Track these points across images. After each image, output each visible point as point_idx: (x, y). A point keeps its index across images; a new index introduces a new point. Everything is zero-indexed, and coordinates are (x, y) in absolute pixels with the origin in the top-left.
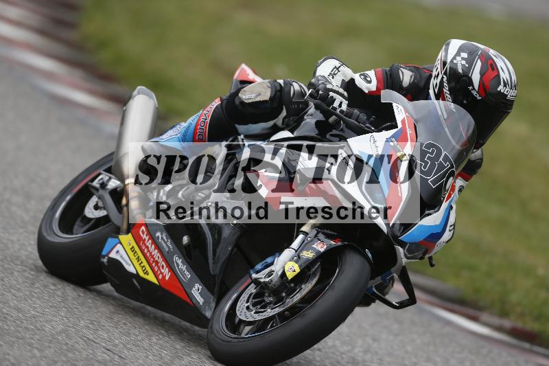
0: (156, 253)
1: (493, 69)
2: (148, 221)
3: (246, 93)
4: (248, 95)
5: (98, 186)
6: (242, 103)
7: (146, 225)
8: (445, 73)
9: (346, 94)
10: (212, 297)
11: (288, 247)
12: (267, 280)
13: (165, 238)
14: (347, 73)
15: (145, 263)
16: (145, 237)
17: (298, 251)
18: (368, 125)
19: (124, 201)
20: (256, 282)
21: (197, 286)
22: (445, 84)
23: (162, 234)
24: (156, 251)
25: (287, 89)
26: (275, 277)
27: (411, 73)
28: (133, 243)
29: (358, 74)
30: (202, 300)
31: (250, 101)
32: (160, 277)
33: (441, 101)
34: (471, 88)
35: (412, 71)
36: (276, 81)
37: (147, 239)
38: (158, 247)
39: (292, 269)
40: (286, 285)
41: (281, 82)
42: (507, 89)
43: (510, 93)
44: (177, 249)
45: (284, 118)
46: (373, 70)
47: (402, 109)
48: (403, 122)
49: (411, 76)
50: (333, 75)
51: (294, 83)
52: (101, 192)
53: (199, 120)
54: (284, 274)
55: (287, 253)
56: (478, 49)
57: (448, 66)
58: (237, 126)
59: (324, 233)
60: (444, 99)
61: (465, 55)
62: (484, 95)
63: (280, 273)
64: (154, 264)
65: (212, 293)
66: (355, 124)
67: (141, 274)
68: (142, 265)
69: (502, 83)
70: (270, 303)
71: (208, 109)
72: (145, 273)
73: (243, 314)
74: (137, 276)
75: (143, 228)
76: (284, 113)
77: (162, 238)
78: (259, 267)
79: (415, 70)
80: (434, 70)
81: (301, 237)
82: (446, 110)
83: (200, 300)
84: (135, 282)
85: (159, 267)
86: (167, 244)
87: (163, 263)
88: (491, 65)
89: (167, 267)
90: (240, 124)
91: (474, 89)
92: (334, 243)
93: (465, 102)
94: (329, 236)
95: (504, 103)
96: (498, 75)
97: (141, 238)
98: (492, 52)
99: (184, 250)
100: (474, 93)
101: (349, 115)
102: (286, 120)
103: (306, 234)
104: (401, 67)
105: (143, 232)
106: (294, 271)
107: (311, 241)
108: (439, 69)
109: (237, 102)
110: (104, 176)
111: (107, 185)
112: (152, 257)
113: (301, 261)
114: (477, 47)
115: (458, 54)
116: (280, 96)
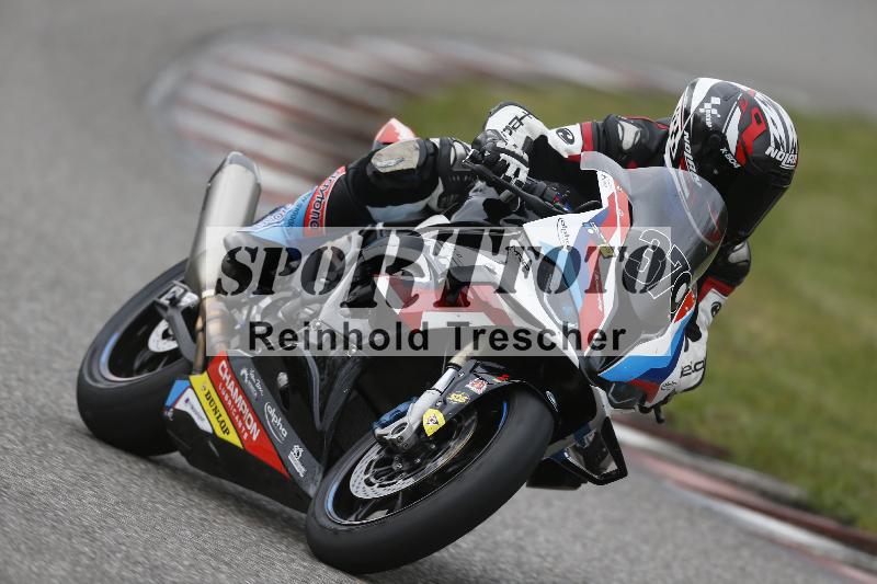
0: (239, 400)
1: (759, 122)
2: (232, 352)
3: (383, 158)
4: (384, 162)
5: (167, 303)
6: (377, 173)
7: (228, 359)
8: (687, 129)
9: (526, 156)
10: (318, 465)
11: (430, 387)
12: (395, 436)
13: (253, 377)
14: (535, 127)
15: (225, 416)
16: (226, 376)
17: (444, 394)
18: (558, 204)
19: (199, 324)
20: (381, 440)
21: (297, 448)
22: (687, 145)
23: (248, 372)
24: (241, 397)
25: (444, 152)
26: (407, 433)
27: (635, 129)
28: (209, 387)
29: (555, 130)
30: (303, 470)
31: (388, 170)
32: (246, 435)
33: (680, 171)
34: (724, 150)
35: (638, 125)
36: (428, 140)
37: (228, 379)
38: (243, 392)
39: (434, 421)
40: (424, 445)
41: (436, 141)
42: (780, 153)
43: (786, 160)
44: (269, 393)
45: (441, 197)
46: (578, 125)
47: (610, 180)
48: (611, 198)
49: (636, 134)
50: (511, 129)
51: (455, 144)
52: (171, 311)
53: (312, 199)
54: (421, 429)
55: (428, 397)
56: (738, 91)
57: (691, 117)
58: (369, 208)
59: (484, 367)
60: (684, 168)
61: (716, 101)
62: (744, 162)
63: (415, 427)
64: (237, 418)
65: (318, 460)
66: (539, 203)
67: (220, 433)
68: (221, 419)
69: (773, 144)
70: (400, 472)
71: (326, 183)
72: (224, 432)
73: (360, 490)
74: (213, 436)
75: (224, 363)
76: (440, 189)
77: (249, 378)
78: (386, 418)
79: (644, 124)
80: (672, 124)
81: (450, 372)
82: (688, 185)
83: (300, 469)
84: (211, 445)
85: (243, 422)
86: (256, 386)
87: (250, 415)
88: (756, 116)
89: (255, 421)
90: (372, 206)
91: (729, 152)
92: (498, 381)
93: (716, 172)
94: (491, 371)
95: (777, 175)
96: (767, 131)
97: (220, 378)
98: (759, 97)
99: (279, 395)
100: (730, 158)
101: (529, 188)
102: (444, 199)
103: (457, 367)
104: (620, 119)
105: (223, 369)
106: (437, 423)
107: (465, 378)
108: (679, 123)
109: (369, 172)
110: (178, 289)
111: (179, 301)
112: (235, 406)
113: (448, 409)
114: (736, 88)
115: (707, 99)
116: (433, 163)
